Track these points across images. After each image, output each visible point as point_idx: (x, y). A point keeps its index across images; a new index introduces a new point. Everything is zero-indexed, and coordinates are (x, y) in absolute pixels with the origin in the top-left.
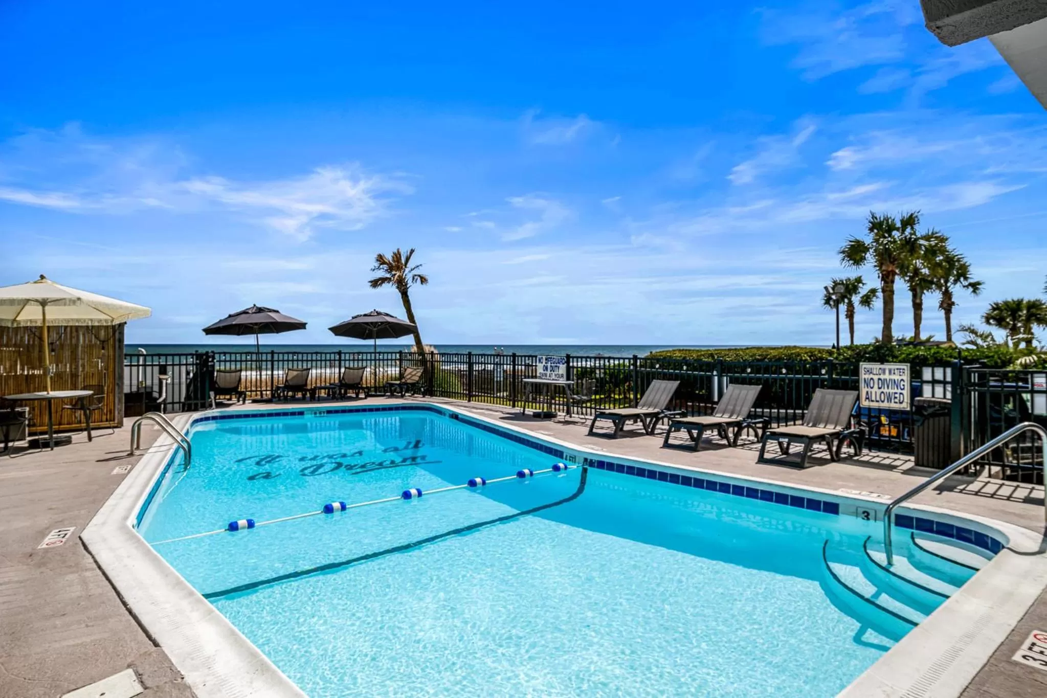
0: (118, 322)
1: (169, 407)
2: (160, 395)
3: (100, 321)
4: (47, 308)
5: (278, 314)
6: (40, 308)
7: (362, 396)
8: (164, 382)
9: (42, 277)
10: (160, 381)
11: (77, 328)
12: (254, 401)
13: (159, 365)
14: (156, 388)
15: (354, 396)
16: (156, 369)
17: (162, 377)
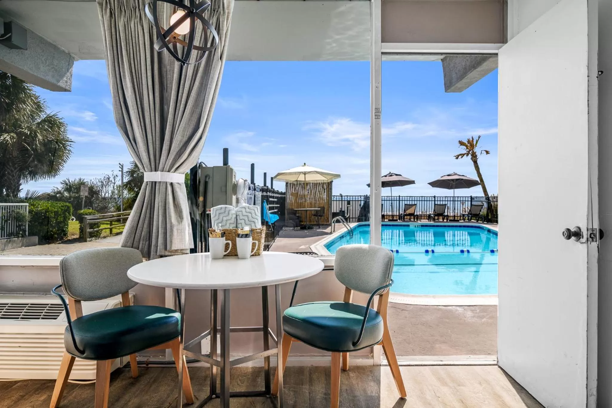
0: (330, 181)
1: (351, 219)
2: (347, 215)
3: (324, 180)
4: (306, 175)
5: (400, 176)
6: (304, 175)
7: (445, 221)
8: (349, 208)
9: (305, 164)
10: (348, 207)
11: (316, 184)
12: (389, 220)
13: (347, 200)
14: (346, 212)
15: (442, 220)
16: (346, 202)
17: (348, 206)
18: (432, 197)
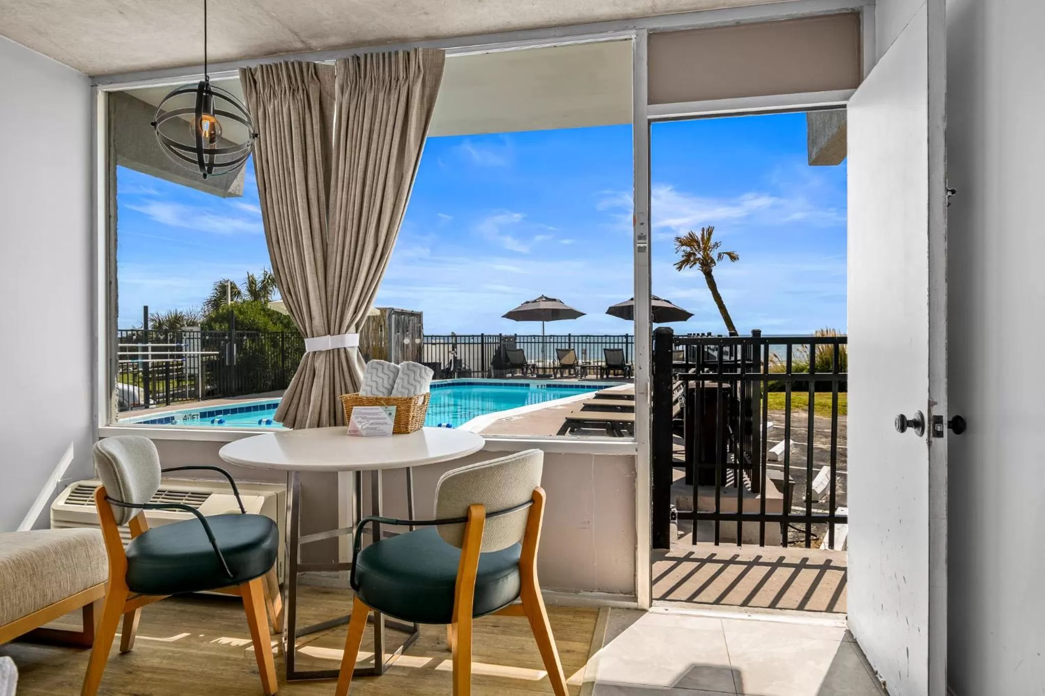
18: (622, 336)
